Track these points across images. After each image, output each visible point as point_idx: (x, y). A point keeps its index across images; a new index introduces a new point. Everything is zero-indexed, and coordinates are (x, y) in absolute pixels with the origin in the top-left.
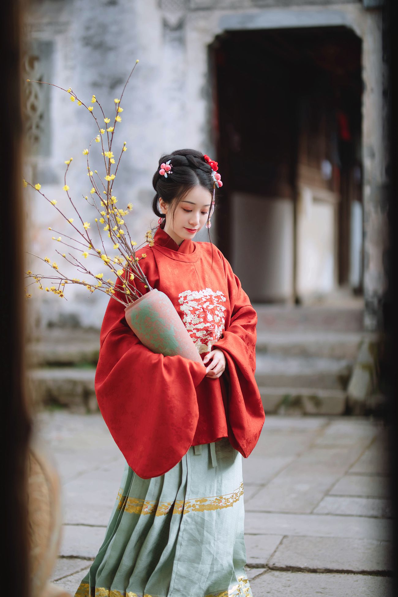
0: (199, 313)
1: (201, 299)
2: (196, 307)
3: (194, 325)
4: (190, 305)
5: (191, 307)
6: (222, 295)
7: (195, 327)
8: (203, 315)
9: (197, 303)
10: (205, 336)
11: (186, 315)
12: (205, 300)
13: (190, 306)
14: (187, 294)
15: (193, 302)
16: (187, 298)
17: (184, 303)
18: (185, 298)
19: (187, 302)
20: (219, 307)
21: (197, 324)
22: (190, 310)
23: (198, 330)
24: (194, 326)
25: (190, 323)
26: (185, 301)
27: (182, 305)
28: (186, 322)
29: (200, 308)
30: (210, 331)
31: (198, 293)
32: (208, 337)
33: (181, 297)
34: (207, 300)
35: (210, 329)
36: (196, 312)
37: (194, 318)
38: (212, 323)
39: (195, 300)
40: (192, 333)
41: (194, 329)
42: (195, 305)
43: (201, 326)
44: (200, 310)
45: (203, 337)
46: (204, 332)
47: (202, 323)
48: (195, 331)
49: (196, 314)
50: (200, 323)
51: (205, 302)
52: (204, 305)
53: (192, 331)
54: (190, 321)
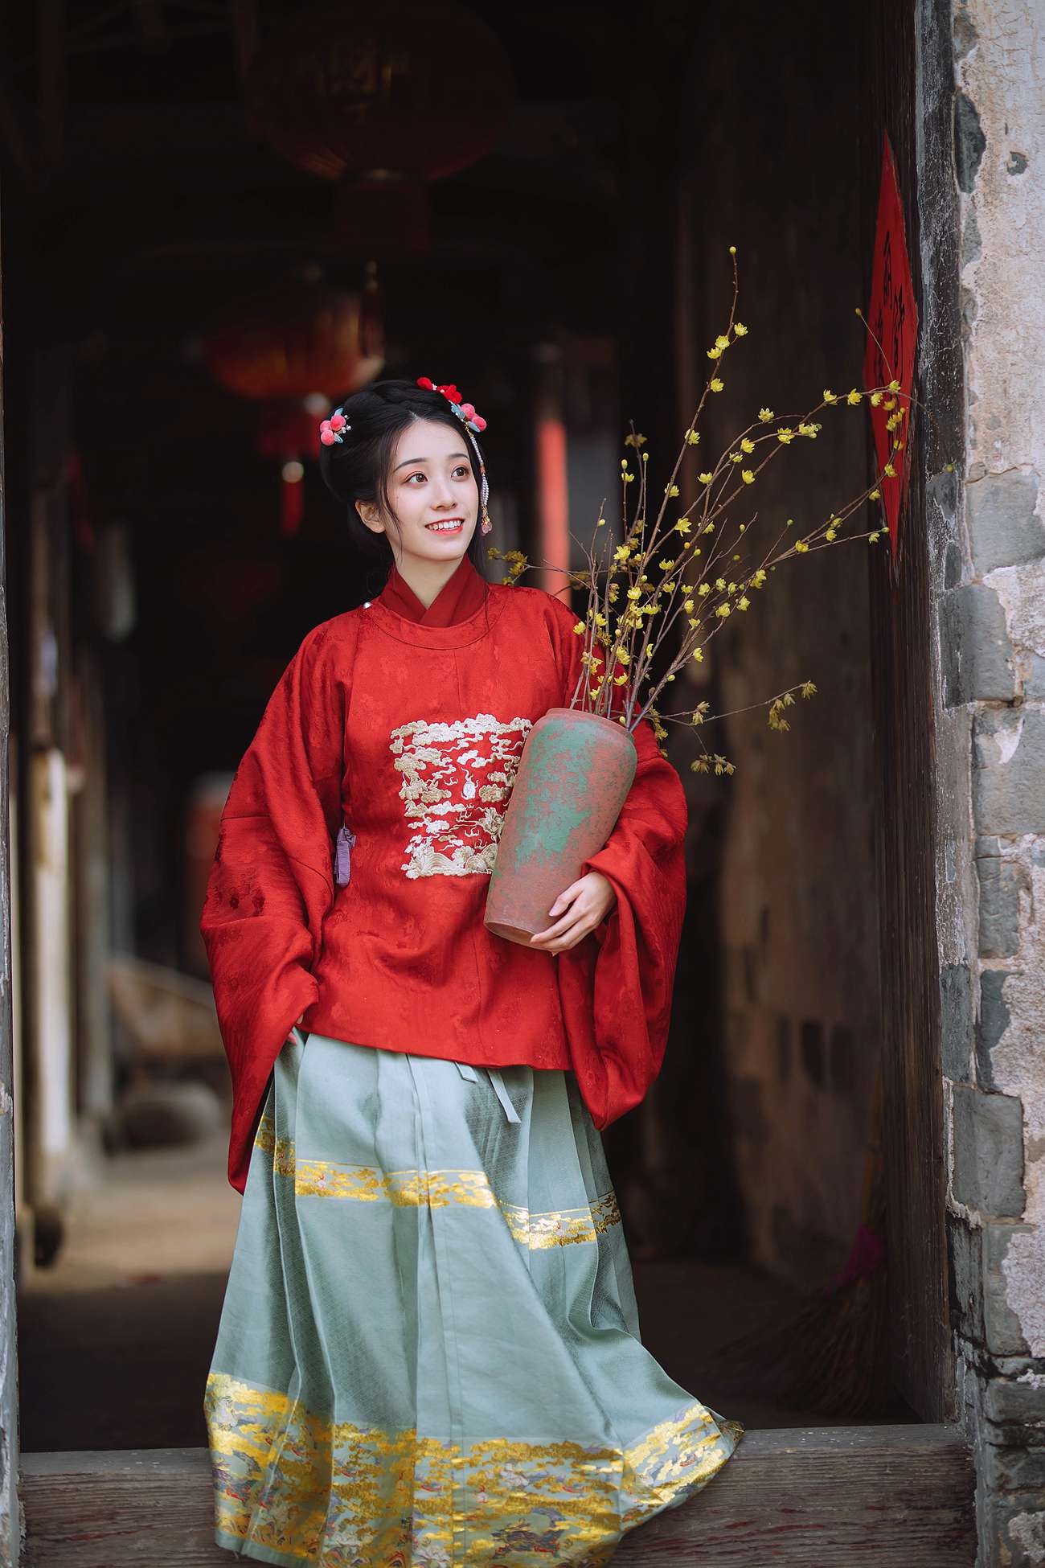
0: (441, 777)
1: (454, 742)
2: (437, 762)
3: (428, 805)
4: (420, 757)
5: (422, 762)
6: (527, 731)
8: (454, 783)
9: (440, 752)
10: (447, 835)
11: (408, 781)
12: (467, 745)
13: (419, 760)
14: (415, 731)
15: (429, 749)
16: (413, 741)
17: (404, 751)
18: (408, 739)
19: (412, 751)
20: (511, 760)
21: (435, 803)
22: (419, 768)
23: (434, 818)
24: (428, 808)
25: (417, 802)
26: (407, 748)
27: (399, 756)
28: (406, 799)
29: (447, 764)
30: (459, 824)
31: (449, 727)
32: (452, 839)
33: (398, 738)
34: (472, 746)
35: (462, 819)
36: (433, 774)
37: (429, 790)
38: (471, 807)
39: (434, 745)
40: (420, 824)
41: (426, 815)
42: (434, 756)
43: (443, 809)
44: (447, 769)
45: (438, 835)
46: (445, 825)
47: (448, 802)
48: (427, 821)
49: (434, 780)
50: (442, 801)
51: (466, 750)
52: (460, 758)
53: (421, 820)
54: (417, 797)
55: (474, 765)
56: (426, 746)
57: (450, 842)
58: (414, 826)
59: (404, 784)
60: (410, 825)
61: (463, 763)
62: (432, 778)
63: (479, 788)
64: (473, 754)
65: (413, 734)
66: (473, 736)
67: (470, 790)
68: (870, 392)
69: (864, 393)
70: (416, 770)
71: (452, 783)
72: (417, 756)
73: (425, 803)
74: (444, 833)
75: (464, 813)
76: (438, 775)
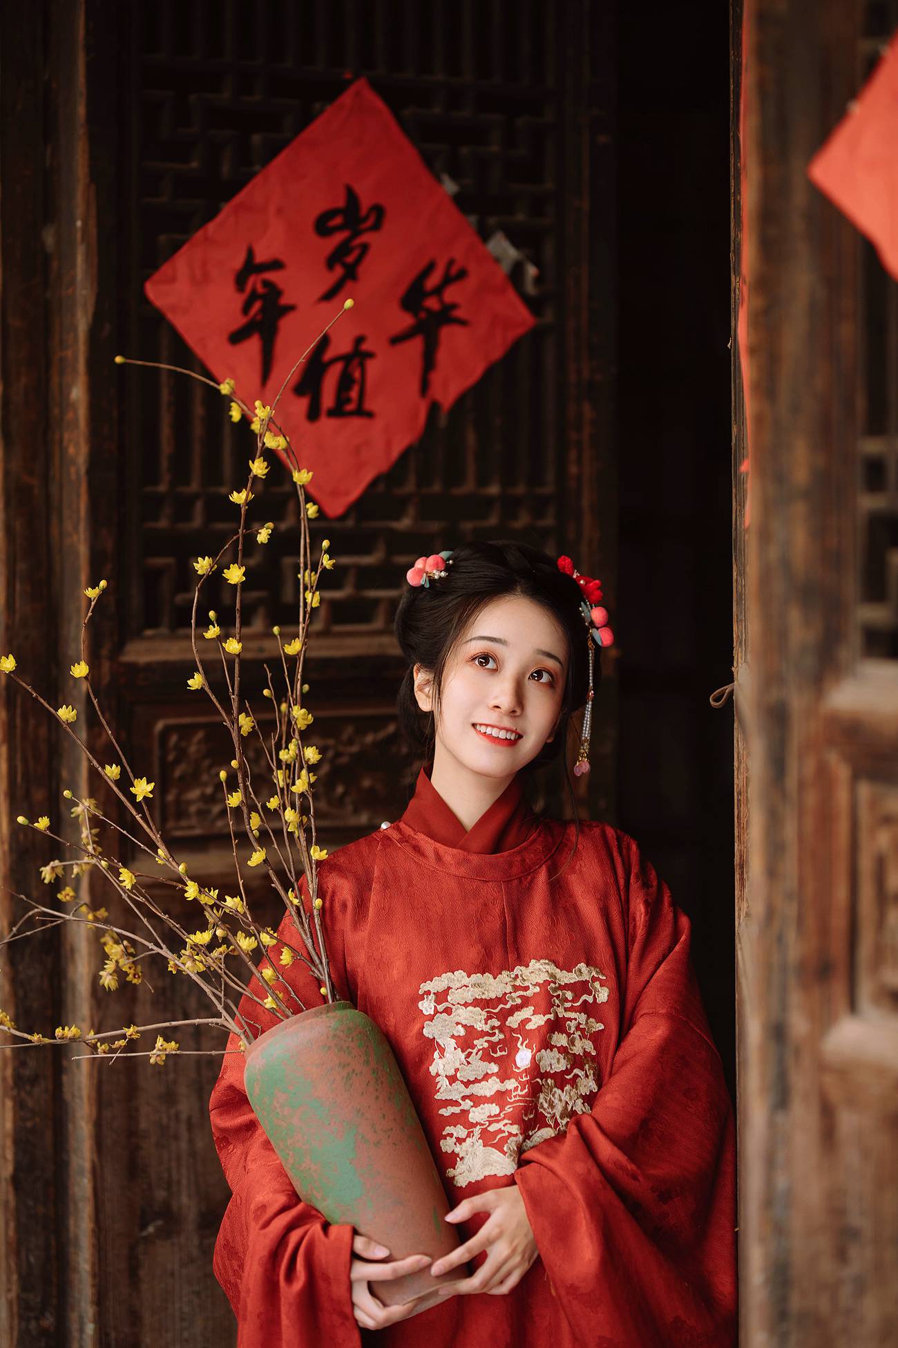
0: (486, 1045)
1: (501, 1000)
2: (480, 1026)
3: (467, 1084)
4: (458, 1019)
5: (460, 1026)
6: (594, 979)
7: (467, 1092)
8: (503, 1053)
9: (484, 1013)
10: (498, 1121)
11: (442, 1051)
12: (519, 1001)
13: (458, 1024)
14: (451, 985)
15: (470, 1008)
16: (449, 998)
17: (436, 1012)
18: (441, 997)
19: (448, 1011)
20: (575, 1019)
21: (476, 1081)
22: (456, 1034)
23: (477, 1101)
24: (467, 1087)
25: (452, 1079)
26: (440, 1008)
27: (431, 1018)
28: (438, 1075)
29: (493, 1028)
30: (511, 1103)
31: (495, 978)
32: (505, 1125)
33: (428, 993)
34: (526, 1002)
35: (515, 1096)
36: (476, 1042)
37: (469, 1063)
38: (525, 1079)
39: (477, 1003)
40: (457, 1110)
41: (464, 1098)
42: (477, 1018)
43: (489, 1088)
44: (494, 1034)
45: (487, 1123)
46: (494, 1109)
47: (494, 1078)
48: (467, 1104)
49: (475, 1051)
50: (487, 1077)
51: (518, 1008)
52: (510, 1019)
53: (456, 1103)
54: (452, 1072)
55: (530, 1026)
56: (466, 1005)
57: (503, 1128)
58: (447, 1112)
59: (436, 1055)
60: (442, 1111)
61: (515, 1026)
62: (473, 1047)
63: (536, 1052)
64: (527, 1012)
65: (449, 988)
66: (526, 989)
67: (524, 1058)
68: (260, 445)
69: (258, 454)
70: (453, 1037)
71: (499, 1054)
72: (454, 1017)
73: (462, 1082)
74: (493, 1119)
75: (516, 1089)
76: (481, 1043)
